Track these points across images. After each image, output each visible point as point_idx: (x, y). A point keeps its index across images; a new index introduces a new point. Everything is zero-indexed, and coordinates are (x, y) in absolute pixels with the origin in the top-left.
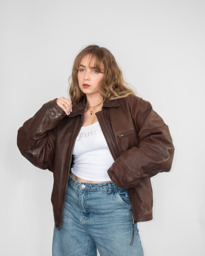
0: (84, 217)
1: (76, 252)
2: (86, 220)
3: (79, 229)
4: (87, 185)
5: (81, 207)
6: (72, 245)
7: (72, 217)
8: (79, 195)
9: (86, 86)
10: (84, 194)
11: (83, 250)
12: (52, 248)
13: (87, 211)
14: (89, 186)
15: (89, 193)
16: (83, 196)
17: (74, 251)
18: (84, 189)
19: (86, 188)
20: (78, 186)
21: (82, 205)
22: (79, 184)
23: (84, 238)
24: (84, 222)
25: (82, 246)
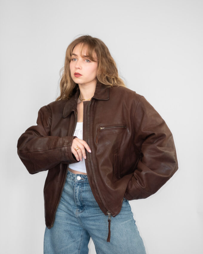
0: (79, 210)
1: (68, 247)
2: (81, 212)
3: (73, 223)
4: (83, 176)
5: (76, 199)
6: (64, 239)
7: (66, 210)
8: (74, 187)
9: (77, 75)
10: (80, 186)
11: (76, 245)
12: (44, 242)
13: (81, 203)
14: (85, 178)
15: (85, 184)
16: (79, 187)
17: (67, 246)
18: (79, 180)
19: (82, 180)
20: (73, 177)
21: (77, 198)
22: (74, 176)
23: (77, 233)
24: (79, 214)
25: (75, 241)
